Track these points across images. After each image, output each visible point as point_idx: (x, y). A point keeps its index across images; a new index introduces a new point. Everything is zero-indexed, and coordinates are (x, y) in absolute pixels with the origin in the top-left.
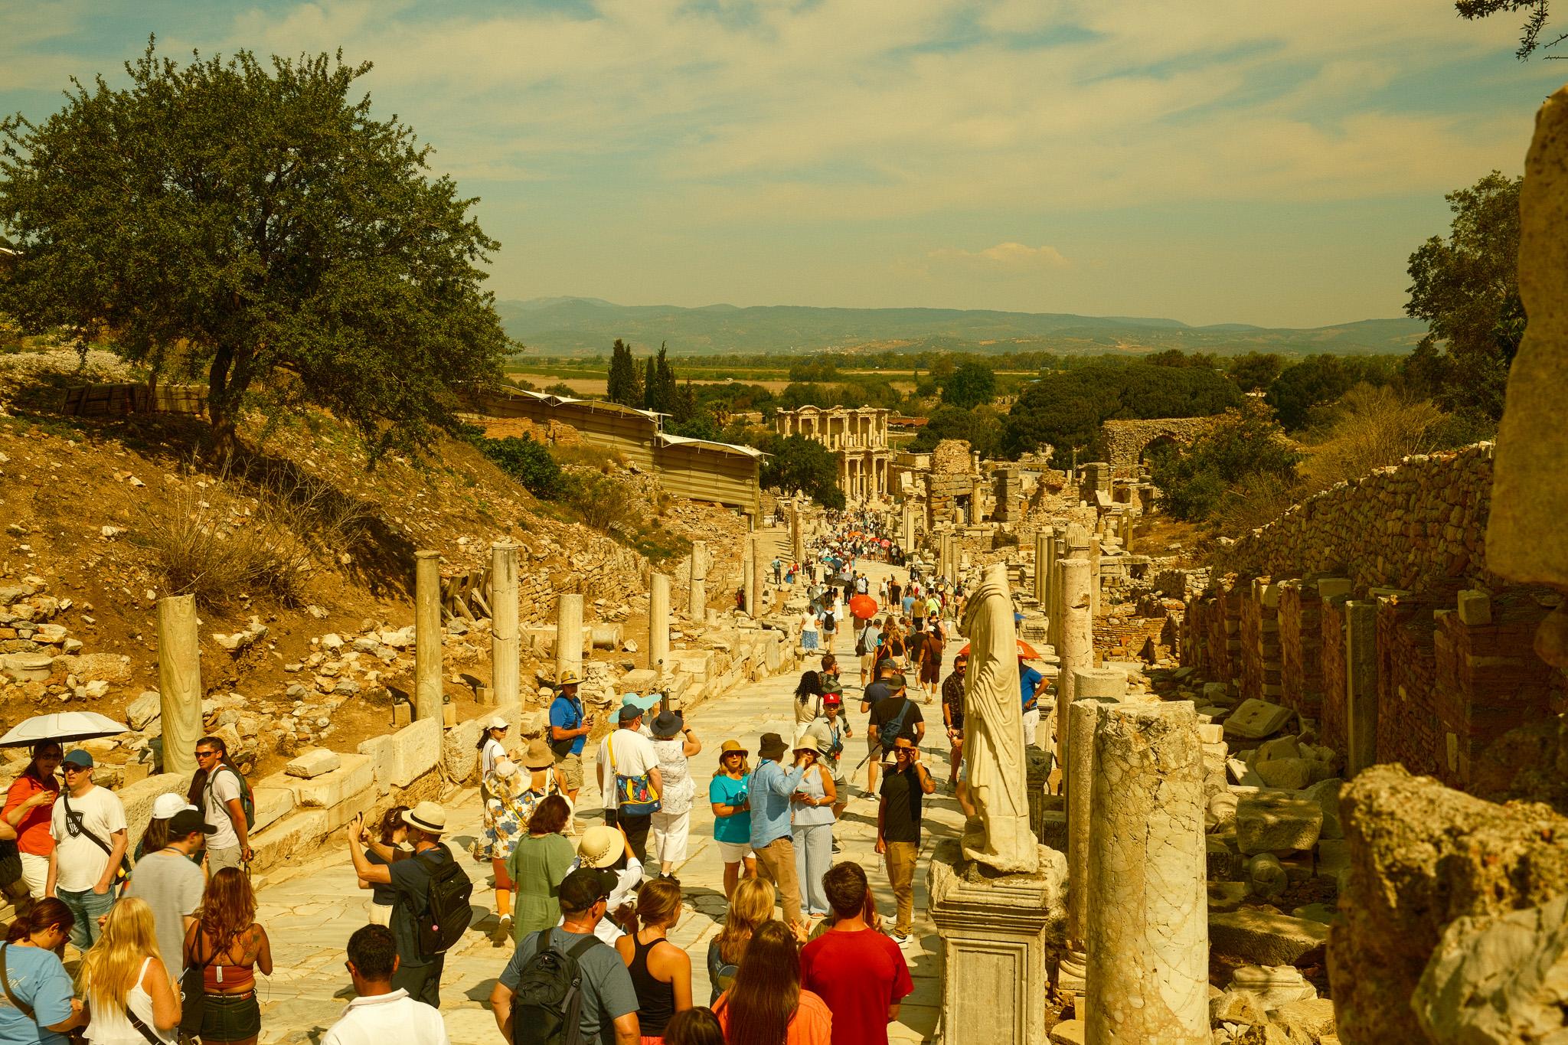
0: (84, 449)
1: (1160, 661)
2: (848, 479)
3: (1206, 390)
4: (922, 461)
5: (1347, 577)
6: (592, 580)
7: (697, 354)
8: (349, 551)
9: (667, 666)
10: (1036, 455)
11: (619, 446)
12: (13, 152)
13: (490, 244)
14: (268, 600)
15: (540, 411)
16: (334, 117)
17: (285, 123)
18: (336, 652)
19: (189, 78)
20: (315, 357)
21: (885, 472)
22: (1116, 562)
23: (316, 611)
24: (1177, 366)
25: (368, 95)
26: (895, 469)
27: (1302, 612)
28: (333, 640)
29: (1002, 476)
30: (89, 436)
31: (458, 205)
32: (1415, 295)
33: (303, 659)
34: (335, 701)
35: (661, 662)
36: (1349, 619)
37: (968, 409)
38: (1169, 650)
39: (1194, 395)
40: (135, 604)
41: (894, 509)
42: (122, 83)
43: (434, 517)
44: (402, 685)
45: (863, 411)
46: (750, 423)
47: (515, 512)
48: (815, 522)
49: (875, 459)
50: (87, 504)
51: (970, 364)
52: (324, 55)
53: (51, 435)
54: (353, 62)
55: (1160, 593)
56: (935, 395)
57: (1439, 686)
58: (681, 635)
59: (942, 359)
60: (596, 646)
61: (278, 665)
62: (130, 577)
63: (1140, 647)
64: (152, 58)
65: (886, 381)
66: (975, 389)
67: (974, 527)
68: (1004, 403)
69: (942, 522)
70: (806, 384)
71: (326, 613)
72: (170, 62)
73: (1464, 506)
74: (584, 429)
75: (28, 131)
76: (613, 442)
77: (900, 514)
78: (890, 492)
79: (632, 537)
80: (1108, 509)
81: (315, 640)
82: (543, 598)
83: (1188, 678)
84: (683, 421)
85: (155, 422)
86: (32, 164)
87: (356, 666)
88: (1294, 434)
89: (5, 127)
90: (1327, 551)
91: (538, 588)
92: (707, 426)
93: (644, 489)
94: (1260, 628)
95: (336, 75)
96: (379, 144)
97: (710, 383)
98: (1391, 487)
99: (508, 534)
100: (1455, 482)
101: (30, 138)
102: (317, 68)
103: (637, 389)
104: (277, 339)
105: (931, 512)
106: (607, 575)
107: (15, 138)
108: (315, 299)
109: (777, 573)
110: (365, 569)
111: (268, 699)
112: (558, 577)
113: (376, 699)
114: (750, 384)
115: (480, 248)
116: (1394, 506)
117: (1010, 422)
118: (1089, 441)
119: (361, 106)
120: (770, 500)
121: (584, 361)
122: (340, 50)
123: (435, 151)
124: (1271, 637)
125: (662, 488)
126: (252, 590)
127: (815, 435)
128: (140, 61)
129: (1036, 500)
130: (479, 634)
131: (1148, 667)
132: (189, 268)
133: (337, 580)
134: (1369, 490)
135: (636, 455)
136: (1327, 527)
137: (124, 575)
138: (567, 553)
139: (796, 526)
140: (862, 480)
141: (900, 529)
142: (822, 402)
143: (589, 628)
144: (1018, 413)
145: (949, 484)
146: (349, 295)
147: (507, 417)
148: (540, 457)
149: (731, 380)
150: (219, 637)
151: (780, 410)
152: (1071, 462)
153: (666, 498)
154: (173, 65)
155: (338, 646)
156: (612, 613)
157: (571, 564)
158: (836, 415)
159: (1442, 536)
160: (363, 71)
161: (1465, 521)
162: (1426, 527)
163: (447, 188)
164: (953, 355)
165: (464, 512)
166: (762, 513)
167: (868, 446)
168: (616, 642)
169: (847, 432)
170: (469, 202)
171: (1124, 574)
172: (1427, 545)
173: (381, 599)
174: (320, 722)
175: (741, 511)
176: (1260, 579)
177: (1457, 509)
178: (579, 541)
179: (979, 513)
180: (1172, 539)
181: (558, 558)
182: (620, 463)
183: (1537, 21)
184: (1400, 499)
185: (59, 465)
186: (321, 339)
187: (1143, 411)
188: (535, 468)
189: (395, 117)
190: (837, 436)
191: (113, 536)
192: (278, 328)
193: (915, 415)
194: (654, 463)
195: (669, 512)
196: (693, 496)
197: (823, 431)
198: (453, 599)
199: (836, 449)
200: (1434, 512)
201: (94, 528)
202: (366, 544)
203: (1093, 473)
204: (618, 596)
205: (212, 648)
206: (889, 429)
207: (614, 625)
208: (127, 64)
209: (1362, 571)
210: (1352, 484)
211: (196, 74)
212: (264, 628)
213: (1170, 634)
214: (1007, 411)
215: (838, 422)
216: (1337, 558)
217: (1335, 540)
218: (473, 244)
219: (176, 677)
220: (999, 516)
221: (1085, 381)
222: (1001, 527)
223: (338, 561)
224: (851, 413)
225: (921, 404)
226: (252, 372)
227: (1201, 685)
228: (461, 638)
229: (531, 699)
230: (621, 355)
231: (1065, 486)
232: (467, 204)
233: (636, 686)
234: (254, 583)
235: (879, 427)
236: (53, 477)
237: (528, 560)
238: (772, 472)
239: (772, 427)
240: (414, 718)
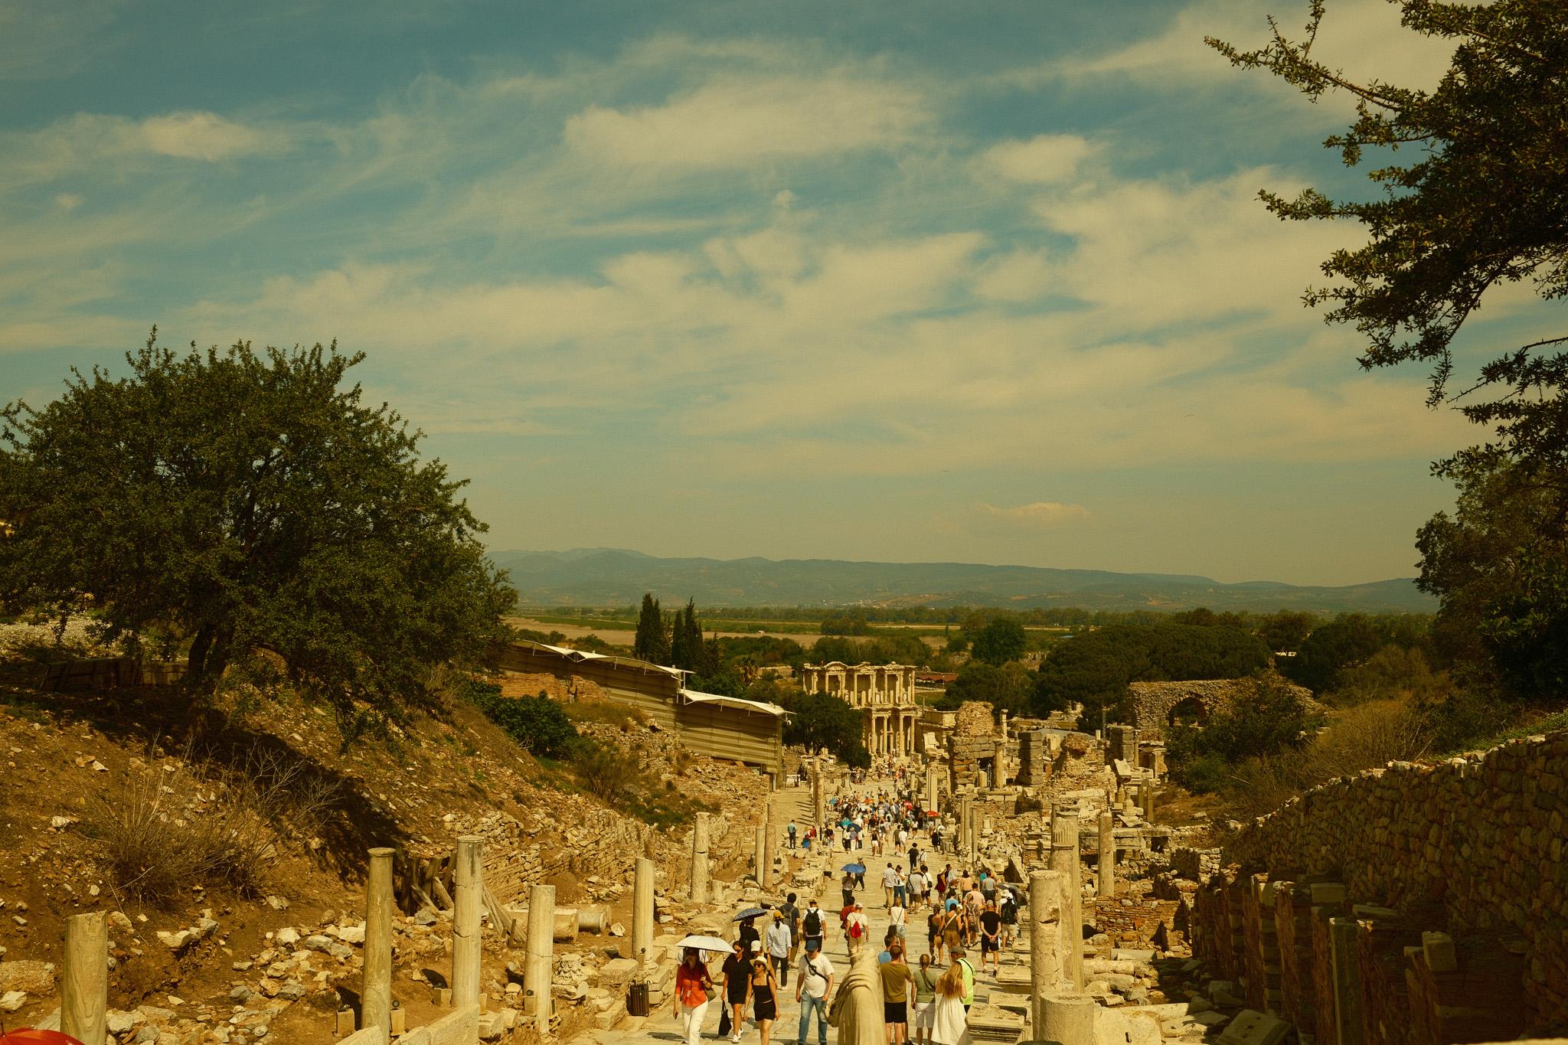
0: (50, 732)
1: (1173, 948)
2: (875, 736)
3: (1236, 649)
4: (949, 719)
5: (1341, 882)
6: (586, 856)
7: (728, 605)
8: (319, 835)
9: (651, 954)
10: (1066, 713)
11: (641, 703)
12: (12, 436)
13: (478, 526)
14: (223, 891)
15: (564, 667)
16: (323, 407)
17: (272, 413)
18: (290, 948)
19: (186, 368)
20: (289, 641)
21: (912, 730)
22: (1136, 835)
23: (275, 902)
24: (1206, 625)
25: (359, 385)
26: (922, 727)
27: (1295, 918)
28: (289, 935)
29: (1025, 739)
30: (56, 718)
31: (448, 487)
32: (1424, 570)
33: (253, 956)
34: (277, 1006)
35: (643, 951)
36: (1333, 937)
37: (998, 665)
38: (1182, 936)
39: (1224, 654)
40: (75, 902)
41: (918, 769)
42: (120, 374)
43: (421, 793)
44: (356, 986)
45: (890, 668)
46: (779, 677)
47: (512, 784)
48: (838, 782)
49: (902, 716)
50: (41, 792)
51: (1001, 620)
52: (318, 345)
53: (17, 718)
54: (347, 352)
55: (1175, 872)
56: (965, 650)
57: (1413, 1031)
58: (670, 918)
59: (973, 615)
60: (582, 929)
61: (227, 961)
62: (74, 871)
63: (1153, 932)
64: (153, 348)
65: (916, 636)
66: (1005, 645)
67: (997, 791)
68: (1034, 659)
69: (965, 785)
70: (836, 637)
71: (286, 903)
72: (169, 352)
73: (1441, 824)
74: (606, 686)
75: (29, 417)
76: (635, 698)
77: (924, 775)
78: (916, 750)
79: (645, 800)
80: (1127, 779)
81: (269, 935)
82: (532, 876)
83: (1196, 972)
84: (709, 676)
85: (137, 697)
86: (29, 447)
87: (306, 965)
88: (1324, 697)
89: (6, 413)
90: (1324, 849)
91: (527, 866)
92: (733, 682)
93: (664, 748)
94: (1260, 929)
95: (330, 365)
96: (370, 430)
97: (741, 636)
98: (1378, 792)
99: (500, 809)
100: (1433, 797)
101: (30, 423)
102: (311, 358)
103: (664, 643)
104: (252, 623)
105: (954, 775)
106: (604, 849)
107: (14, 423)
108: (294, 583)
109: (792, 836)
110: (334, 852)
111: (208, 1002)
112: (550, 853)
113: (324, 1003)
114: (780, 637)
115: (468, 529)
116: (1380, 814)
117: (1039, 680)
118: (1119, 700)
119: (352, 395)
120: (793, 759)
121: (617, 612)
122: (334, 341)
123: (426, 436)
124: (1271, 938)
125: (683, 746)
126: (208, 881)
127: (842, 692)
128: (142, 351)
129: (1059, 764)
130: (449, 924)
131: (1160, 956)
132: (167, 553)
133: (303, 867)
134: (1360, 791)
135: (656, 712)
136: (1323, 825)
137: (68, 870)
138: (561, 828)
139: (817, 787)
140: (889, 737)
141: (924, 790)
142: (849, 658)
143: (575, 911)
144: (1047, 671)
145: (971, 747)
146: (327, 579)
147: (529, 672)
148: (556, 715)
149: (762, 632)
150: (163, 935)
151: (807, 666)
152: (1101, 721)
153: (686, 757)
154: (172, 355)
155: (292, 941)
156: (603, 892)
157: (565, 839)
158: (863, 671)
159: (1422, 855)
160: (356, 361)
161: (1442, 843)
162: (1408, 842)
163: (437, 470)
164: (984, 610)
165: (454, 787)
166: (785, 772)
167: (895, 704)
168: (603, 925)
169: (873, 689)
170: (459, 484)
171: (1144, 848)
172: (1410, 861)
173: (349, 885)
174: (257, 1031)
175: (762, 768)
176: (1258, 876)
177: (1435, 826)
178: (575, 815)
179: (1003, 777)
180: (1197, 807)
181: (552, 833)
182: (640, 721)
183: (1443, 372)
184: (1386, 806)
185: (19, 750)
186: (296, 624)
187: (1172, 670)
188: (550, 728)
189: (385, 404)
190: (864, 693)
191: (62, 827)
192: (255, 612)
193: (945, 670)
194: (675, 721)
195: (688, 771)
196: (715, 754)
197: (849, 687)
198: (432, 881)
199: (863, 706)
200: (1415, 826)
201: (44, 818)
202: (341, 827)
203: (1116, 737)
204: (614, 872)
205: (154, 947)
206: (916, 684)
207: (602, 907)
208: (128, 354)
209: (1355, 877)
210: (1345, 781)
211: (192, 364)
212: (214, 923)
213: (1184, 918)
214: (1036, 668)
215: (865, 678)
216: (1333, 859)
217: (1330, 839)
218: (461, 526)
219: (79, 1001)
220: (1023, 779)
221: (1113, 639)
222: (1024, 792)
223: (306, 846)
224: (878, 670)
225: (951, 659)
226: (227, 655)
227: (1207, 982)
228: (429, 929)
229: (496, 996)
230: (650, 609)
231: (1089, 750)
232: (458, 485)
233: (614, 978)
234: (211, 873)
235: (906, 685)
236: (10, 763)
237: (519, 836)
238: (796, 730)
239: (800, 683)
240: (359, 1026)
